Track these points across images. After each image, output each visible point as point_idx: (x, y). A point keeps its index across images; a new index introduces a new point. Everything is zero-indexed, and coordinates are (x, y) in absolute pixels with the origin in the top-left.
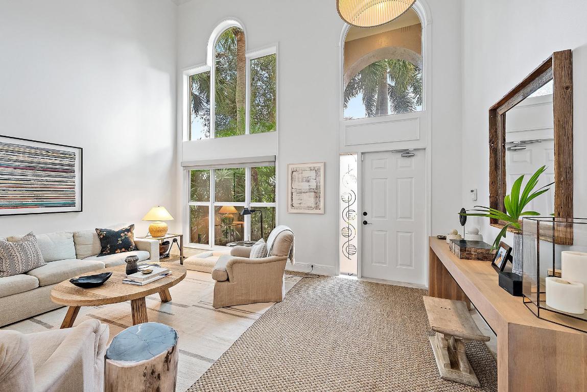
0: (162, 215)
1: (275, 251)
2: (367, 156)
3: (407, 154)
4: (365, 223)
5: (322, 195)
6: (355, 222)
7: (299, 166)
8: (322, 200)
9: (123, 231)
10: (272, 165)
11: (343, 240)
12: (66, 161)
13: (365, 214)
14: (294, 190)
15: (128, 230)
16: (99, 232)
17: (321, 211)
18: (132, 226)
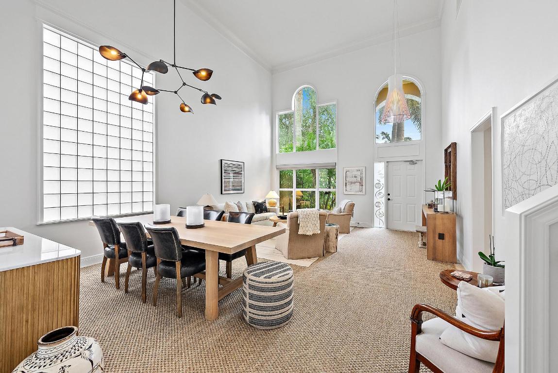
1: (346, 210)
2: (390, 163)
3: (412, 162)
4: (389, 199)
5: (364, 184)
6: (383, 200)
7: (351, 168)
8: (364, 187)
9: (263, 203)
10: (334, 167)
11: (376, 209)
13: (389, 195)
14: (347, 182)
16: (254, 203)
17: (364, 193)
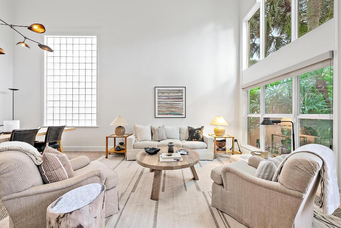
0: (221, 122)
9: (197, 129)
12: (180, 94)
15: (200, 129)
18: (203, 127)
